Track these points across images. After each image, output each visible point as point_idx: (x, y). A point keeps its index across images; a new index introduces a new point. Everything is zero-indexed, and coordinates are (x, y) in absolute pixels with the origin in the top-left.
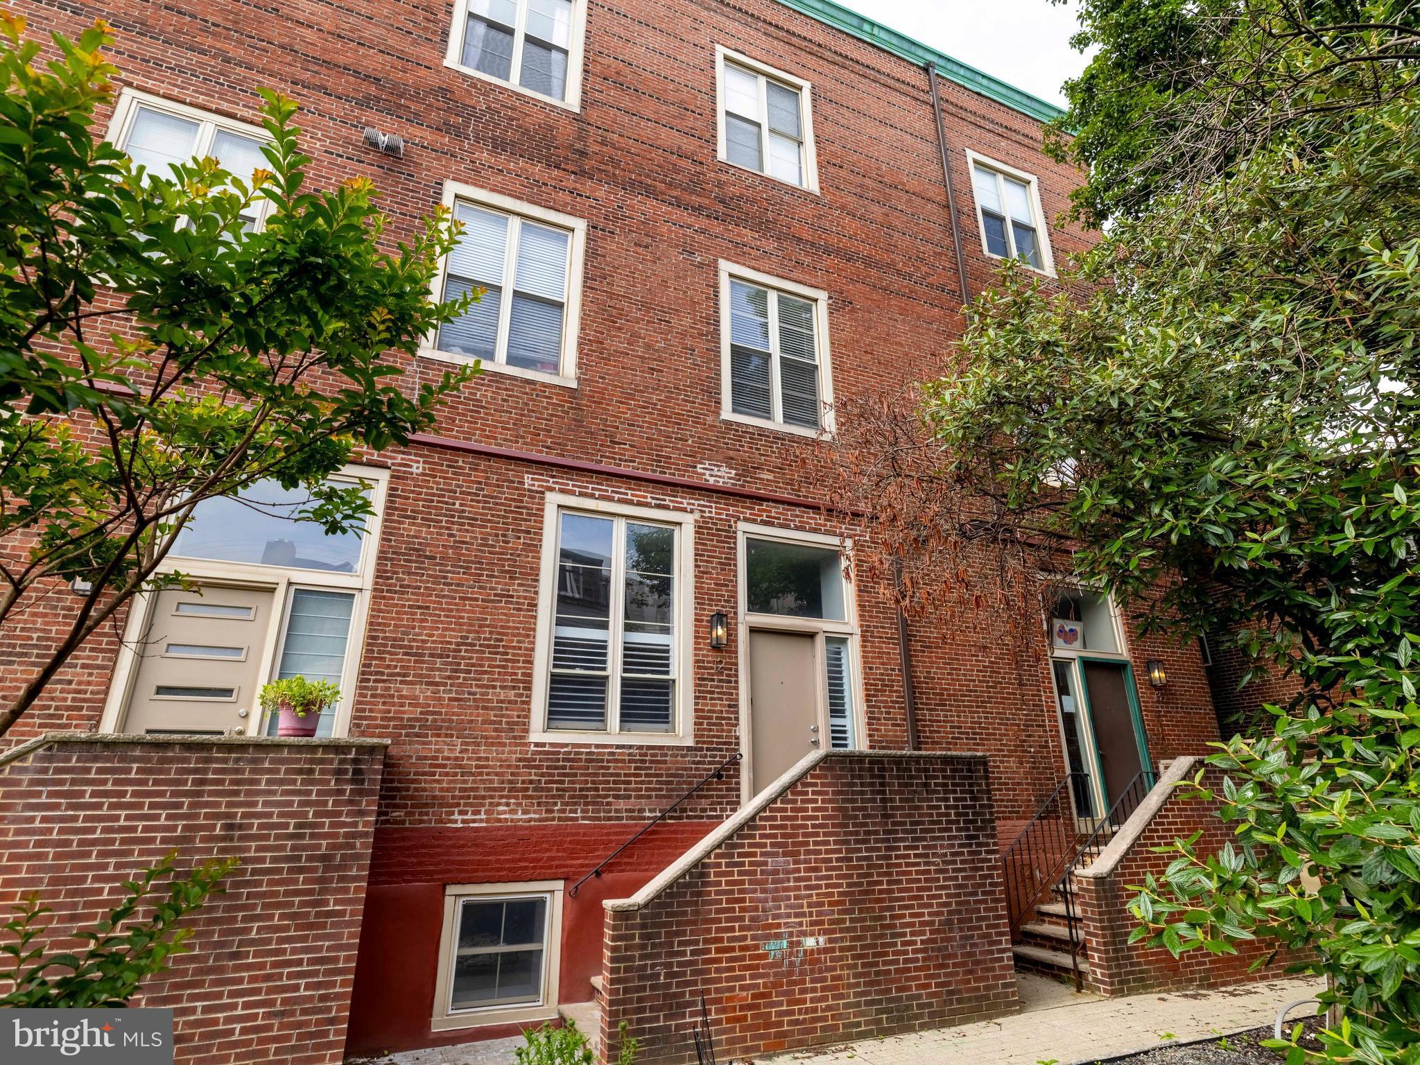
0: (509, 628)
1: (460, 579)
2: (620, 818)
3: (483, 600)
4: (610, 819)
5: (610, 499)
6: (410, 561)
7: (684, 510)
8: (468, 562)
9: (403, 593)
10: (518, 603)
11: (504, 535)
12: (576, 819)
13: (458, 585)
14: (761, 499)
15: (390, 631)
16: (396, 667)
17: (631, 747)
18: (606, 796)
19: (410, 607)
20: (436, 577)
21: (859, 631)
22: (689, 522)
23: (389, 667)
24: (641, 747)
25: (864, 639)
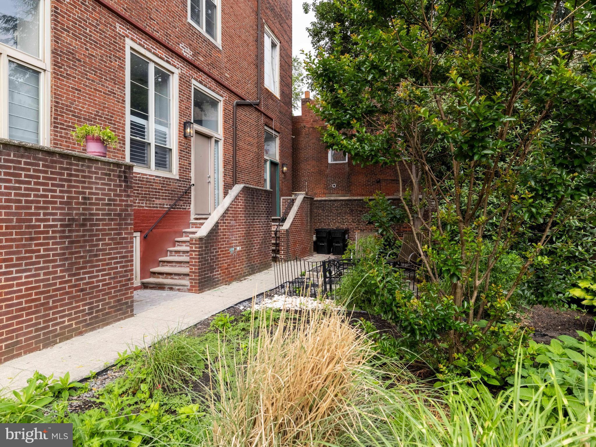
0: (115, 111)
1: (93, 78)
2: (157, 207)
3: (104, 93)
4: (154, 207)
5: (150, 51)
6: (69, 59)
7: (175, 66)
8: (96, 68)
9: (68, 79)
10: (118, 98)
11: (110, 57)
12: (143, 207)
13: (92, 81)
14: (200, 70)
15: (65, 101)
16: (69, 122)
17: (160, 177)
18: (153, 198)
19: (72, 88)
20: (82, 73)
21: (223, 139)
22: (177, 72)
23: (66, 121)
24: (163, 178)
25: (224, 142)
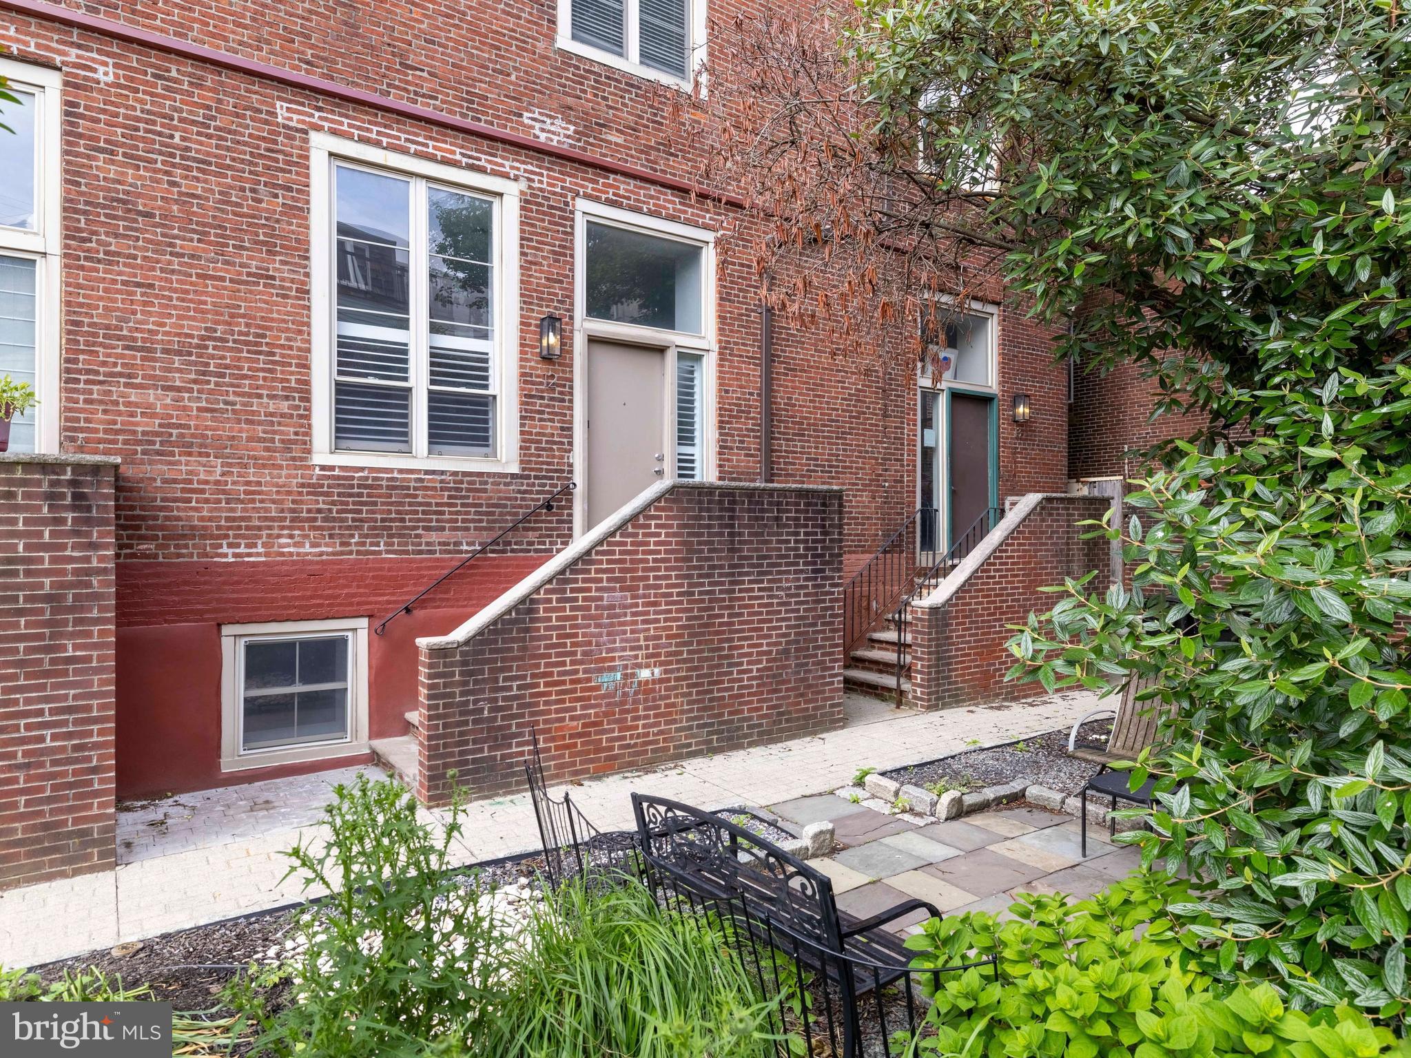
0: (272, 320)
1: (194, 249)
2: (434, 552)
3: (231, 281)
4: (420, 552)
5: (404, 151)
6: (115, 217)
7: (505, 176)
8: (204, 225)
9: (110, 263)
10: (282, 288)
11: (253, 191)
12: (380, 552)
13: (192, 257)
14: (607, 170)
15: (99, 316)
16: (115, 364)
17: (443, 472)
18: (416, 528)
19: (124, 283)
20: (158, 243)
21: (716, 347)
22: (512, 191)
23: (104, 364)
24: (455, 473)
25: (722, 358)
